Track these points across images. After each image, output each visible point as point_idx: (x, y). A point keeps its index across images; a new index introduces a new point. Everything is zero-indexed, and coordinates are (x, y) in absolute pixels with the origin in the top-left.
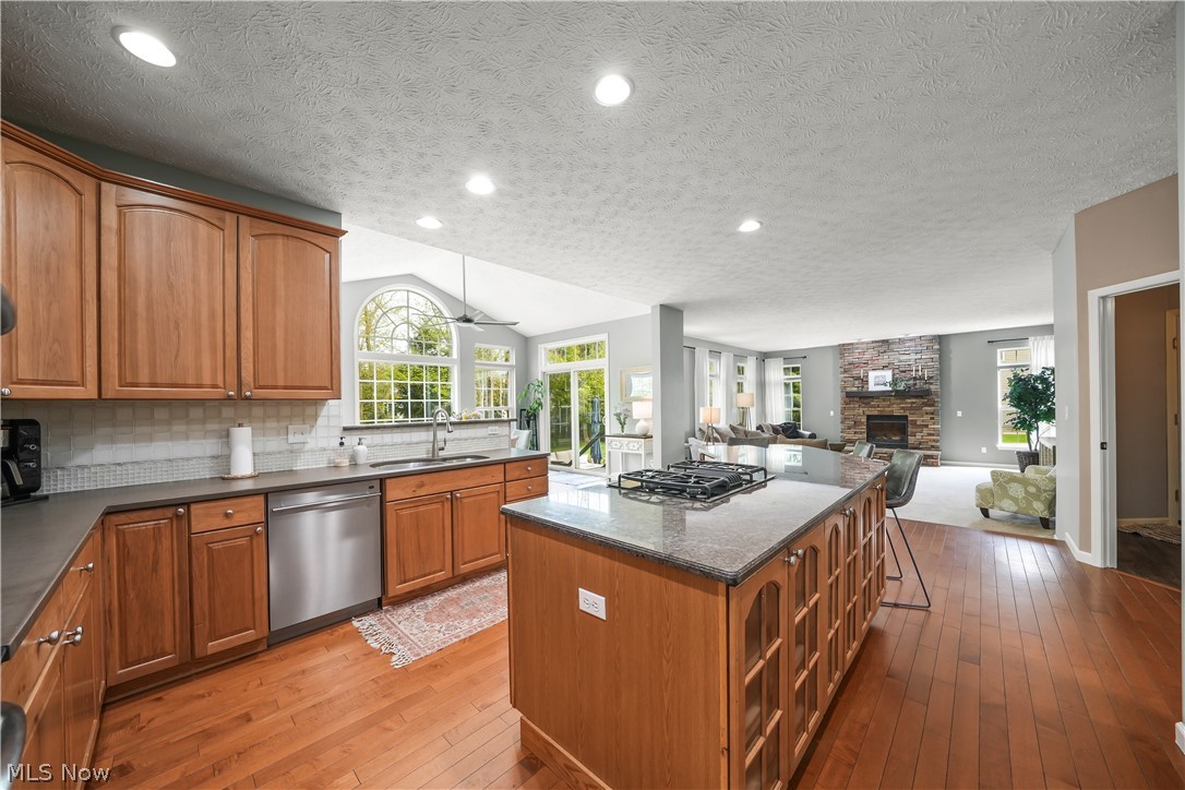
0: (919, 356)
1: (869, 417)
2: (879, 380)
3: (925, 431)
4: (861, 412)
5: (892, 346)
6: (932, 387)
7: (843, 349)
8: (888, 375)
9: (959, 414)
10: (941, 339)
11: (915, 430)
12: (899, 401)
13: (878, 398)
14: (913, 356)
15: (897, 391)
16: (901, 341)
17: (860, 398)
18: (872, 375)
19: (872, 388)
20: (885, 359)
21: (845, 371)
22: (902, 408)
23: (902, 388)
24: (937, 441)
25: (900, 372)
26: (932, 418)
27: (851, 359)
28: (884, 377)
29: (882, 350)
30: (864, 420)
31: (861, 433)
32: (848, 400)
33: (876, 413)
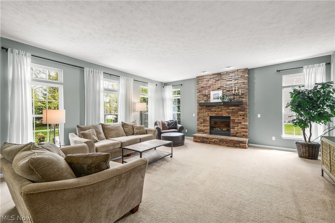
0: (236, 82)
1: (211, 117)
2: (215, 96)
3: (240, 126)
4: (207, 114)
5: (223, 77)
6: (244, 100)
7: (199, 79)
8: (220, 93)
9: (259, 116)
10: (249, 72)
11: (234, 125)
12: (226, 108)
13: (215, 106)
14: (233, 82)
15: (224, 102)
16: (227, 73)
17: (206, 106)
18: (212, 93)
19: (212, 100)
20: (219, 84)
21: (200, 92)
22: (228, 112)
23: (227, 100)
24: (246, 132)
25: (227, 91)
26: (243, 119)
27: (202, 85)
28: (218, 94)
29: (217, 79)
30: (208, 119)
31: (207, 126)
32: (200, 108)
33: (214, 115)
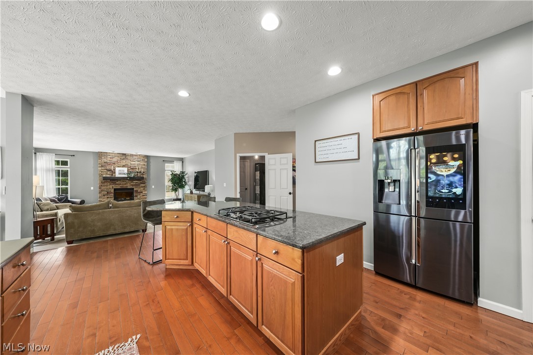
0: (139, 163)
1: (115, 190)
2: (121, 172)
3: (141, 194)
4: (111, 187)
5: (128, 157)
6: (144, 176)
7: (100, 155)
8: (125, 170)
9: (153, 187)
10: (147, 157)
11: (137, 194)
12: (130, 182)
13: (120, 180)
14: (137, 163)
15: (130, 178)
16: (132, 155)
17: (111, 180)
18: (117, 169)
19: (117, 175)
20: (124, 162)
21: (102, 166)
22: (132, 185)
23: (132, 176)
24: (146, 198)
25: (131, 169)
26: (144, 189)
27: (106, 161)
28: (123, 170)
29: (123, 158)
30: (113, 191)
31: (111, 197)
32: (104, 181)
33: (119, 187)
